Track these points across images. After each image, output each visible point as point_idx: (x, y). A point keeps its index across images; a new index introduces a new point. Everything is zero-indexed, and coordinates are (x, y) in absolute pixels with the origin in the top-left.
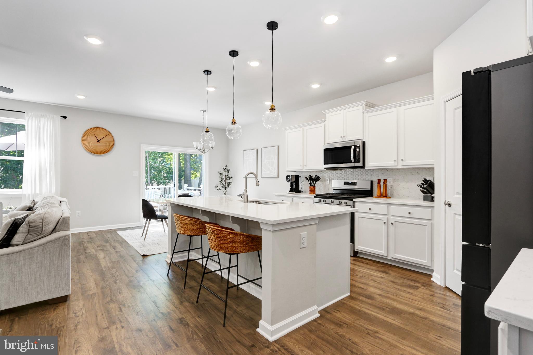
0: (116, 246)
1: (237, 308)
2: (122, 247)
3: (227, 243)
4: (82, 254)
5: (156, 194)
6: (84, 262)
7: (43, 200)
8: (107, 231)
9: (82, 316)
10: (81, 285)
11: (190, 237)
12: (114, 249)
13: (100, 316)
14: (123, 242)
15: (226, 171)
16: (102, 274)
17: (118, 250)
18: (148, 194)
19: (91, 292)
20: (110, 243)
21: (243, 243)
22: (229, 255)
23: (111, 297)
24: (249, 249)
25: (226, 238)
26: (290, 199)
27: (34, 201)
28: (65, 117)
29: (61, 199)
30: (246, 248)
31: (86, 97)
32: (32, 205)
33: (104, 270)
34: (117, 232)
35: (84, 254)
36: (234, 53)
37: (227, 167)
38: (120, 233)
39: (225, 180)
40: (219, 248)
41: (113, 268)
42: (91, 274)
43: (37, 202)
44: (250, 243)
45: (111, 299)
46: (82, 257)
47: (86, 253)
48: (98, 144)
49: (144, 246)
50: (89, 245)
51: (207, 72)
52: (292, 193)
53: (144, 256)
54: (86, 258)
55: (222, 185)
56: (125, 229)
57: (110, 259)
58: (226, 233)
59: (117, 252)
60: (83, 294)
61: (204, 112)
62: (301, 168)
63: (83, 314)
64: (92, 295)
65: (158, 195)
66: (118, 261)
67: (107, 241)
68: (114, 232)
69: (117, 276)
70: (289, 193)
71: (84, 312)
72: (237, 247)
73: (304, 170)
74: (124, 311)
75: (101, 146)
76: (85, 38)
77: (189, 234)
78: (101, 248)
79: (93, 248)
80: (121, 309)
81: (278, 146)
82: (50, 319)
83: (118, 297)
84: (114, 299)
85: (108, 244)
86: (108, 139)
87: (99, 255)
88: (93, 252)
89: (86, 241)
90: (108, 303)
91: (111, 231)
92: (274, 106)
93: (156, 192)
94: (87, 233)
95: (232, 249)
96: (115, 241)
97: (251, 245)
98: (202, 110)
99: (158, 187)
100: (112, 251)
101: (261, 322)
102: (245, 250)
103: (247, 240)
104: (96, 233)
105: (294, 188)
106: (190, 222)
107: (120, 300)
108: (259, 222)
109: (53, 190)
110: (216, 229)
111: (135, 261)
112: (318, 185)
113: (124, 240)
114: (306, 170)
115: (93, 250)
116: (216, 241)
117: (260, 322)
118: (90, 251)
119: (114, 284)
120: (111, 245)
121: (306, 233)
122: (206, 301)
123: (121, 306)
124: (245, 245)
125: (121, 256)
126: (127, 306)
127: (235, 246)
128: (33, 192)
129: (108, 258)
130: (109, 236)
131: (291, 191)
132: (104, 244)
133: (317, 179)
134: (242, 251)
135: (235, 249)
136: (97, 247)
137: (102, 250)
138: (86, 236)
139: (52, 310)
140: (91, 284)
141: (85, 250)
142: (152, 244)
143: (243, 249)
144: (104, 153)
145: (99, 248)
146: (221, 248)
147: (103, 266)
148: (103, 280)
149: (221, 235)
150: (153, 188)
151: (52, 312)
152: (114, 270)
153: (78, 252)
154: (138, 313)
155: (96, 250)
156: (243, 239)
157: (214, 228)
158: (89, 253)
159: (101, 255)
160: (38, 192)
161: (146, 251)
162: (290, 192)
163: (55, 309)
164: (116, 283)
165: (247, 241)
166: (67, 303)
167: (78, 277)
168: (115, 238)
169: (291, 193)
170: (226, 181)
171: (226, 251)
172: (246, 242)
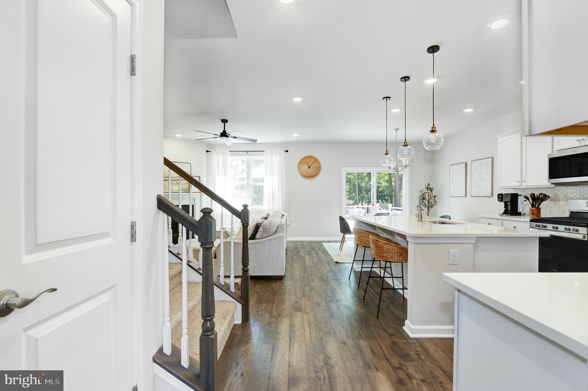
0: (318, 253)
1: (395, 311)
2: (323, 254)
3: (383, 252)
4: (296, 255)
5: (360, 213)
6: (296, 260)
7: (273, 213)
8: (315, 242)
9: (288, 289)
10: (291, 273)
11: (364, 248)
12: (317, 254)
13: (298, 291)
14: (325, 251)
15: (429, 189)
16: (305, 269)
17: (319, 256)
18: (353, 213)
19: (296, 278)
20: (315, 251)
21: (397, 254)
22: (385, 262)
23: (307, 283)
24: (403, 260)
25: (382, 247)
26: (500, 222)
27: (268, 214)
28: (287, 151)
29: (284, 213)
30: (399, 258)
31: (299, 134)
32: (267, 217)
33: (307, 267)
34: (322, 243)
35: (297, 255)
36: (406, 79)
37: (429, 185)
38: (324, 244)
39: (428, 199)
40: (377, 255)
41: (313, 266)
42: (298, 268)
43: (270, 215)
44: (404, 254)
45: (307, 284)
46: (295, 257)
47: (298, 255)
48: (309, 170)
49: (339, 256)
50: (301, 250)
51: (386, 99)
52: (506, 215)
53: (337, 263)
54: (298, 258)
55: (424, 205)
56: (329, 242)
57: (312, 261)
58: (382, 243)
59: (318, 257)
60: (291, 278)
61: (397, 131)
62: (519, 184)
63: (289, 288)
64: (296, 280)
65: (362, 214)
66: (317, 263)
67: (313, 249)
68: (320, 243)
69: (314, 272)
70: (502, 215)
71: (290, 287)
72: (392, 256)
73: (523, 187)
74: (312, 292)
75: (311, 171)
76: (292, 99)
77: (363, 245)
78: (308, 253)
79: (304, 252)
80: (311, 291)
81: (492, 158)
82: (272, 286)
83: (311, 284)
84: (308, 284)
85: (313, 251)
86: (315, 165)
87: (306, 257)
88: (302, 255)
89: (300, 247)
90: (304, 286)
91: (318, 242)
92: (435, 128)
93: (360, 211)
94: (302, 241)
95: (388, 257)
96: (319, 249)
97: (405, 257)
98: (395, 129)
99: (362, 206)
100: (315, 256)
101: (407, 322)
102: (399, 260)
103: (401, 251)
104: (308, 242)
105: (509, 209)
106: (364, 235)
107: (312, 286)
108: (405, 235)
109: (280, 207)
110: (375, 240)
111: (329, 265)
112: (544, 205)
113: (326, 249)
114: (525, 186)
115: (303, 254)
116: (375, 250)
117: (405, 321)
118: (301, 254)
119: (311, 277)
120: (315, 252)
121: (458, 250)
122: (372, 300)
123: (311, 289)
124: (399, 255)
125: (320, 260)
126: (315, 290)
127: (390, 255)
128: (269, 209)
129: (311, 260)
130: (316, 245)
131: (506, 212)
132: (311, 251)
133: (544, 197)
134: (396, 260)
135: (390, 258)
136: (306, 252)
137: (309, 254)
138: (300, 244)
139: (274, 282)
140: (297, 274)
141: (298, 252)
142: (346, 255)
143: (397, 258)
144: (313, 177)
145: (307, 253)
146: (379, 255)
147: (306, 265)
148: (305, 273)
149: (378, 244)
150: (358, 208)
151: (274, 283)
152: (313, 268)
153: (293, 253)
154: (320, 295)
155: (305, 254)
156: (397, 250)
157: (373, 239)
158: (300, 255)
159: (307, 257)
160: (271, 208)
161: (339, 260)
162: (503, 213)
163: (275, 282)
164: (312, 275)
165: (401, 253)
166: (283, 280)
167: (291, 268)
168: (320, 248)
169: (504, 215)
170: (429, 201)
171: (383, 259)
172: (399, 253)
